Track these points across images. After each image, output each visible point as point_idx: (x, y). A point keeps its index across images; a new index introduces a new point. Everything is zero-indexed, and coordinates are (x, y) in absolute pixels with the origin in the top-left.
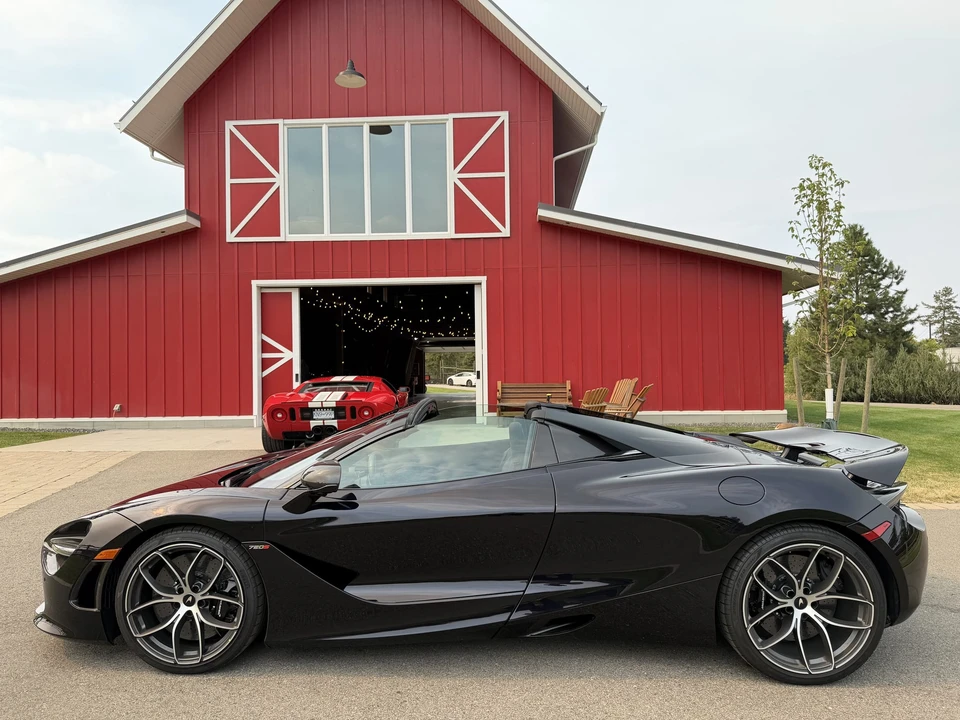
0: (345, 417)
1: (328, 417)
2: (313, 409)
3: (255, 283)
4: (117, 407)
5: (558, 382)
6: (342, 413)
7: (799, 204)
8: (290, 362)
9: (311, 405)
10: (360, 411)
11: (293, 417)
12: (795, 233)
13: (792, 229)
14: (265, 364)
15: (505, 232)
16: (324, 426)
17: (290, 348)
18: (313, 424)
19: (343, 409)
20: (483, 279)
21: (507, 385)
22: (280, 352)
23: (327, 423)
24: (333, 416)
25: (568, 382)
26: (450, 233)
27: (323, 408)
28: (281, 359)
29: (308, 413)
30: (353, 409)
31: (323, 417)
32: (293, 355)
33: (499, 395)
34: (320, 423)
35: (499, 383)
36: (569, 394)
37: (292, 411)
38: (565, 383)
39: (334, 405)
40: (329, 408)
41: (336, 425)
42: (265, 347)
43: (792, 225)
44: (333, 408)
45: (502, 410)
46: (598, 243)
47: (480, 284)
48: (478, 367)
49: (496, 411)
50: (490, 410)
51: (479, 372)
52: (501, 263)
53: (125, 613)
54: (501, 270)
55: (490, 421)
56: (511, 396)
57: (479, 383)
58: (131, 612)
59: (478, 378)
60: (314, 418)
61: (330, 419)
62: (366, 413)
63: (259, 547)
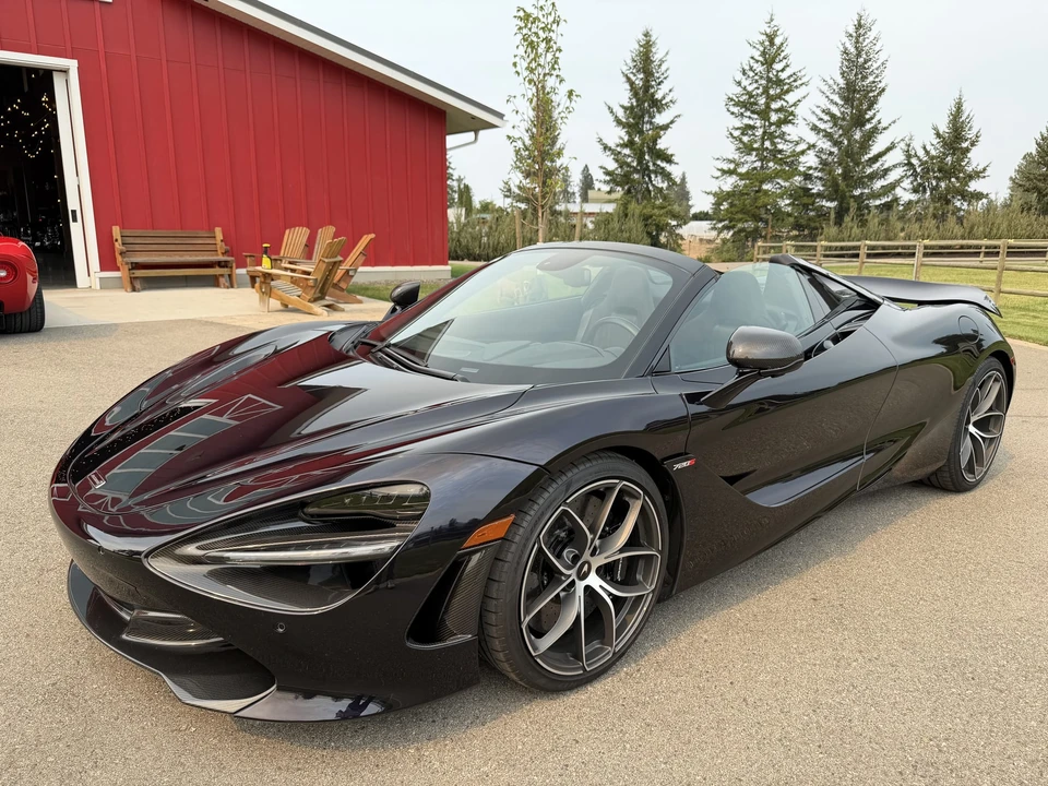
5: (202, 229)
12: (518, 69)
13: (515, 64)
20: (72, 65)
21: (127, 233)
25: (219, 232)
33: (118, 246)
35: (116, 231)
36: (221, 247)
38: (211, 229)
43: (517, 59)
45: (133, 268)
46: (246, 41)
47: (65, 71)
48: (72, 204)
49: (118, 270)
50: (103, 268)
51: (74, 212)
52: (101, 43)
53: (520, 623)
54: (102, 54)
55: (105, 285)
56: (137, 248)
57: (75, 228)
58: (528, 619)
59: (75, 220)
62: (2, 273)
63: (684, 464)
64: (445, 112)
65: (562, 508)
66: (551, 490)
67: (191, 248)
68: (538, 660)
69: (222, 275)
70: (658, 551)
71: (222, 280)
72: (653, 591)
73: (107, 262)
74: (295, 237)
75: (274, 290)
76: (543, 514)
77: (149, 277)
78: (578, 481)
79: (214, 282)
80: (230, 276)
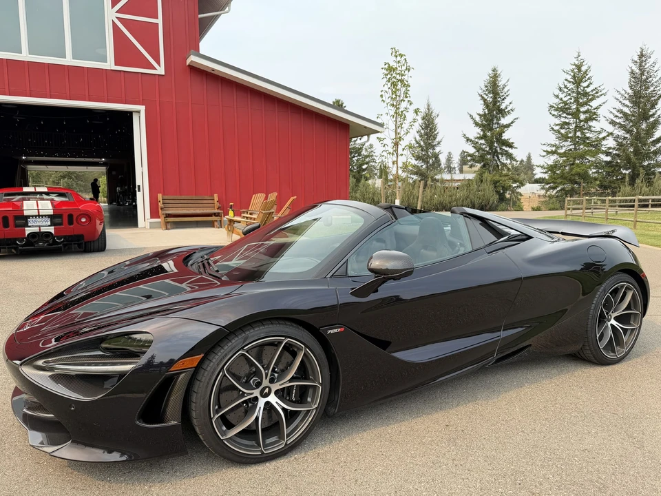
0: (61, 224)
1: (44, 224)
2: (29, 217)
5: (207, 195)
6: (57, 220)
7: (385, 80)
9: (25, 213)
10: (77, 218)
11: (6, 225)
12: (384, 99)
13: (382, 96)
15: (161, 70)
16: (40, 232)
18: (28, 231)
19: (60, 216)
20: (142, 108)
21: (166, 197)
23: (43, 229)
24: (49, 223)
25: (216, 197)
26: (110, 64)
27: (39, 216)
29: (24, 220)
30: (70, 216)
31: (38, 224)
33: (160, 205)
34: (36, 230)
35: (160, 196)
36: (217, 205)
37: (5, 219)
38: (212, 195)
39: (50, 212)
40: (45, 216)
41: (53, 231)
43: (383, 93)
44: (49, 216)
45: (166, 217)
46: (235, 91)
47: (139, 112)
48: (138, 182)
49: (159, 218)
50: (152, 217)
51: (139, 186)
52: (158, 97)
53: (211, 419)
54: (158, 102)
55: (152, 226)
56: (170, 205)
57: (139, 195)
58: (217, 416)
59: (139, 191)
60: (29, 225)
61: (46, 226)
62: (83, 220)
63: (336, 331)
64: (349, 125)
65: (240, 352)
66: (233, 341)
67: (201, 205)
68: (225, 442)
69: (216, 221)
70: (319, 383)
71: (216, 223)
72: (316, 408)
73: (154, 213)
74: (258, 200)
75: (235, 229)
76: (226, 355)
77: (177, 221)
78: (253, 336)
79: (211, 224)
80: (220, 221)
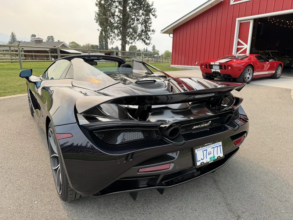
0: (222, 69)
1: (217, 68)
2: (213, 65)
3: (237, 19)
4: (197, 63)
6: (221, 67)
8: (246, 49)
9: (212, 63)
10: (227, 67)
11: (207, 68)
14: (238, 50)
17: (247, 44)
18: (213, 70)
19: (222, 65)
22: (243, 45)
23: (217, 71)
24: (219, 68)
27: (215, 65)
28: (243, 48)
29: (211, 67)
30: (225, 66)
31: (216, 68)
32: (247, 47)
34: (214, 70)
37: (206, 65)
39: (218, 64)
41: (220, 72)
42: (239, 44)
60: (213, 68)
61: (218, 69)
62: (230, 68)
